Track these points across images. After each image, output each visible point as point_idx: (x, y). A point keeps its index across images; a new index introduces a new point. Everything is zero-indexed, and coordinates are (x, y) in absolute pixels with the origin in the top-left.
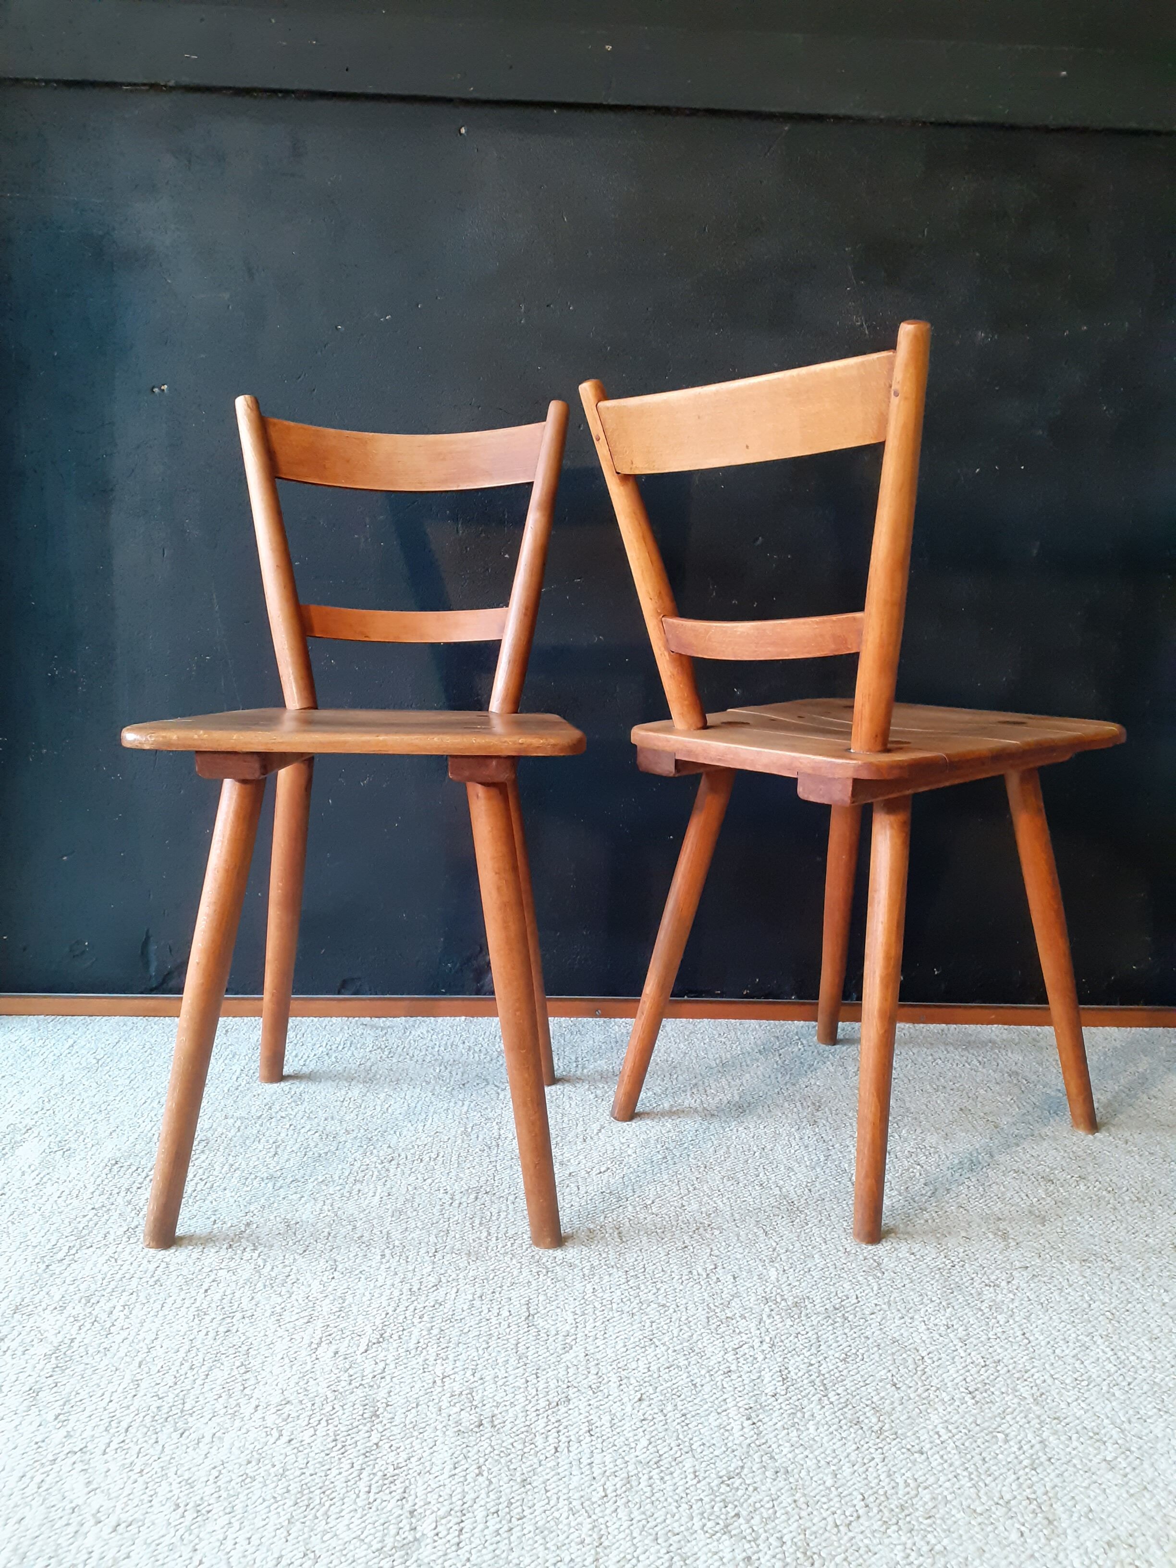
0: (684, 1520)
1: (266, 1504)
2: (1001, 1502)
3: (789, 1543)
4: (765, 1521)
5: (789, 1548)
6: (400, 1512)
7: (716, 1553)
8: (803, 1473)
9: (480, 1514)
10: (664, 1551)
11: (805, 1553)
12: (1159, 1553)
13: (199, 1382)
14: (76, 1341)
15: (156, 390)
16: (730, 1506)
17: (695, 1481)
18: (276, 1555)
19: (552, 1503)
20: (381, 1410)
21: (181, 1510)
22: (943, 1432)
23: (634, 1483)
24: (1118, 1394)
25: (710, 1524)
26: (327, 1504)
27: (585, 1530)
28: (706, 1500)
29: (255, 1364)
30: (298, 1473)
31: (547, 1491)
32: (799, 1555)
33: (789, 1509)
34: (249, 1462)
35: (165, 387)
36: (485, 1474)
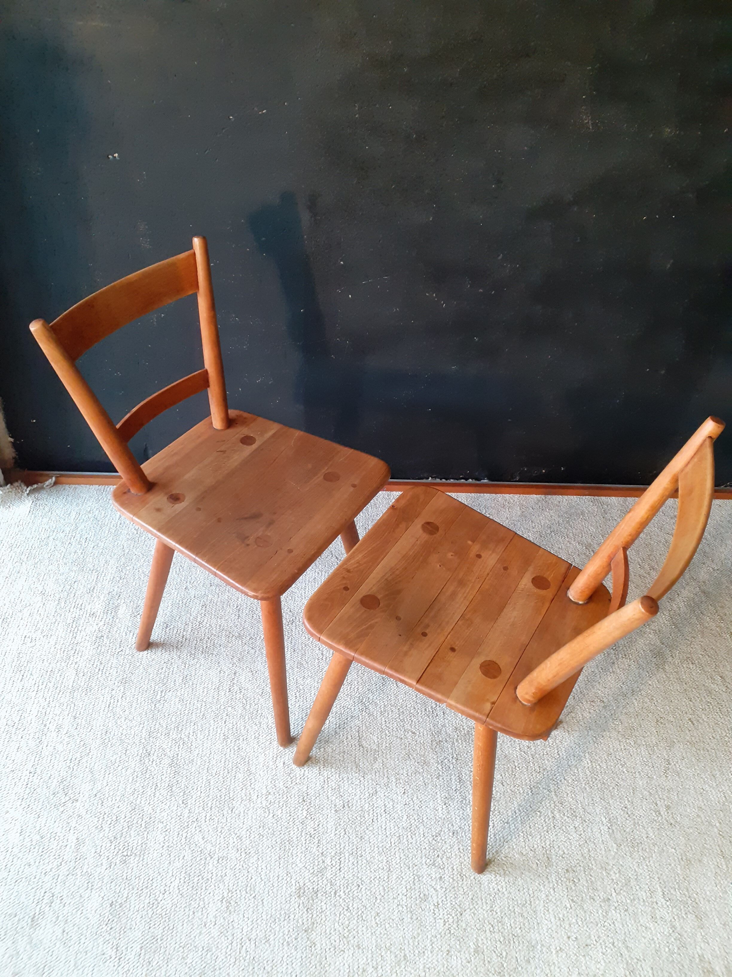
0: (419, 859)
1: (270, 849)
2: (533, 849)
3: (455, 870)
4: (448, 858)
5: (455, 872)
6: (318, 853)
7: (429, 875)
8: (463, 834)
9: (347, 855)
10: (411, 874)
11: (460, 875)
12: (584, 875)
13: (233, 781)
14: (180, 755)
15: (110, 156)
16: (436, 851)
17: (423, 839)
18: (277, 875)
19: (372, 849)
20: (305, 798)
21: (239, 852)
22: (517, 811)
23: (402, 839)
24: (588, 789)
25: (428, 861)
26: (292, 849)
27: (384, 863)
28: (427, 848)
29: (253, 769)
30: (279, 833)
31: (370, 843)
32: (458, 876)
33: (457, 853)
34: (260, 827)
35: (116, 155)
36: (347, 833)
